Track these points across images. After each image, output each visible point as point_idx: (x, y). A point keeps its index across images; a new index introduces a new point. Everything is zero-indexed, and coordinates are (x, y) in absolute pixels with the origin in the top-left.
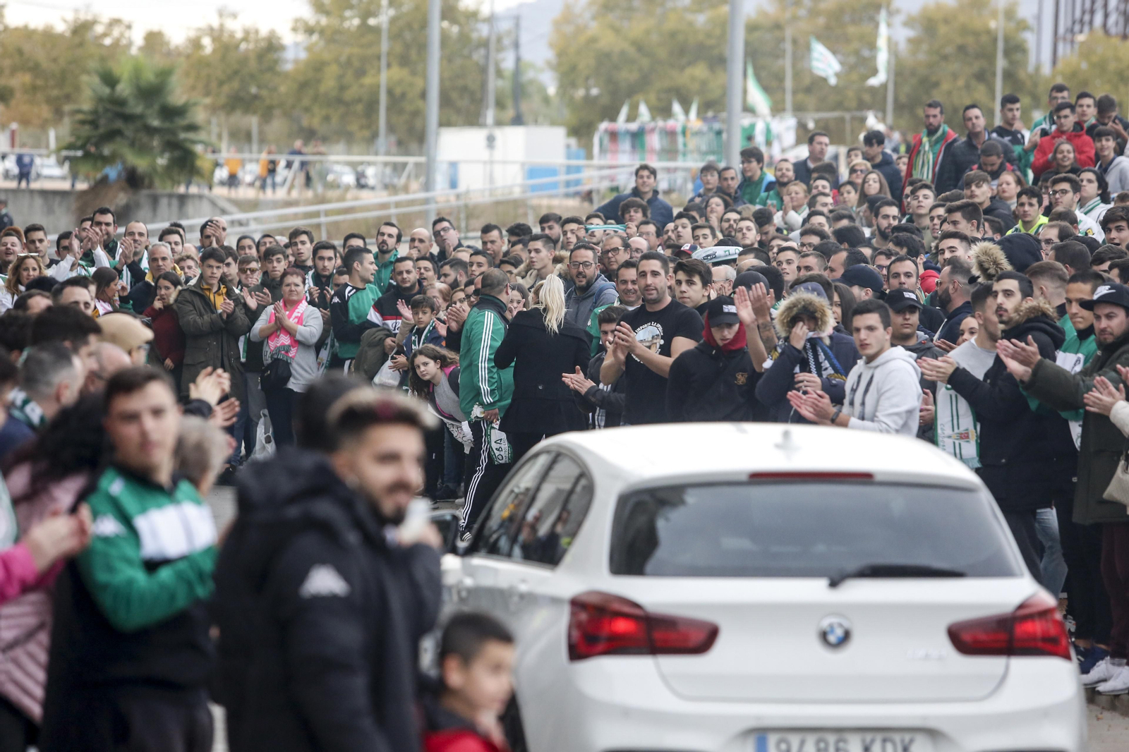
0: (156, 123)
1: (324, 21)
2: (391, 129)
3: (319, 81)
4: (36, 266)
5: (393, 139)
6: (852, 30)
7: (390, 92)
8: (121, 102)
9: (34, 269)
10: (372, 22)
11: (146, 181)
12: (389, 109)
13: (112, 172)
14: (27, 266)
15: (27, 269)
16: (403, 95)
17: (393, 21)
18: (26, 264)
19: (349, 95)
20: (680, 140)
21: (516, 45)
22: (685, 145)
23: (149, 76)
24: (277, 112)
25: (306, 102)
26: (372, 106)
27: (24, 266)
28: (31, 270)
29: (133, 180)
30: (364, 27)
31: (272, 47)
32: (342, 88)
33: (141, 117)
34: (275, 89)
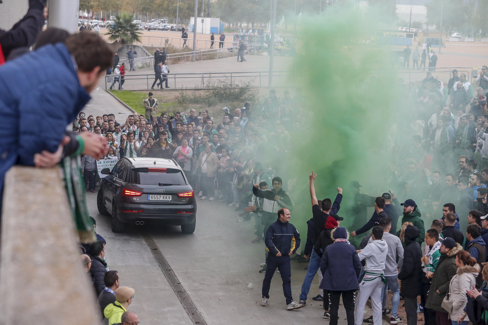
0: (129, 28)
2: (179, 16)
3: (163, 5)
5: (180, 18)
7: (179, 8)
8: (121, 24)
11: (126, 42)
12: (179, 12)
13: (118, 39)
16: (182, 9)
19: (170, 8)
20: (253, 38)
22: (254, 40)
23: (127, 17)
24: (153, 12)
25: (160, 10)
26: (175, 11)
29: (123, 42)
32: (168, 7)
33: (125, 27)
34: (153, 7)
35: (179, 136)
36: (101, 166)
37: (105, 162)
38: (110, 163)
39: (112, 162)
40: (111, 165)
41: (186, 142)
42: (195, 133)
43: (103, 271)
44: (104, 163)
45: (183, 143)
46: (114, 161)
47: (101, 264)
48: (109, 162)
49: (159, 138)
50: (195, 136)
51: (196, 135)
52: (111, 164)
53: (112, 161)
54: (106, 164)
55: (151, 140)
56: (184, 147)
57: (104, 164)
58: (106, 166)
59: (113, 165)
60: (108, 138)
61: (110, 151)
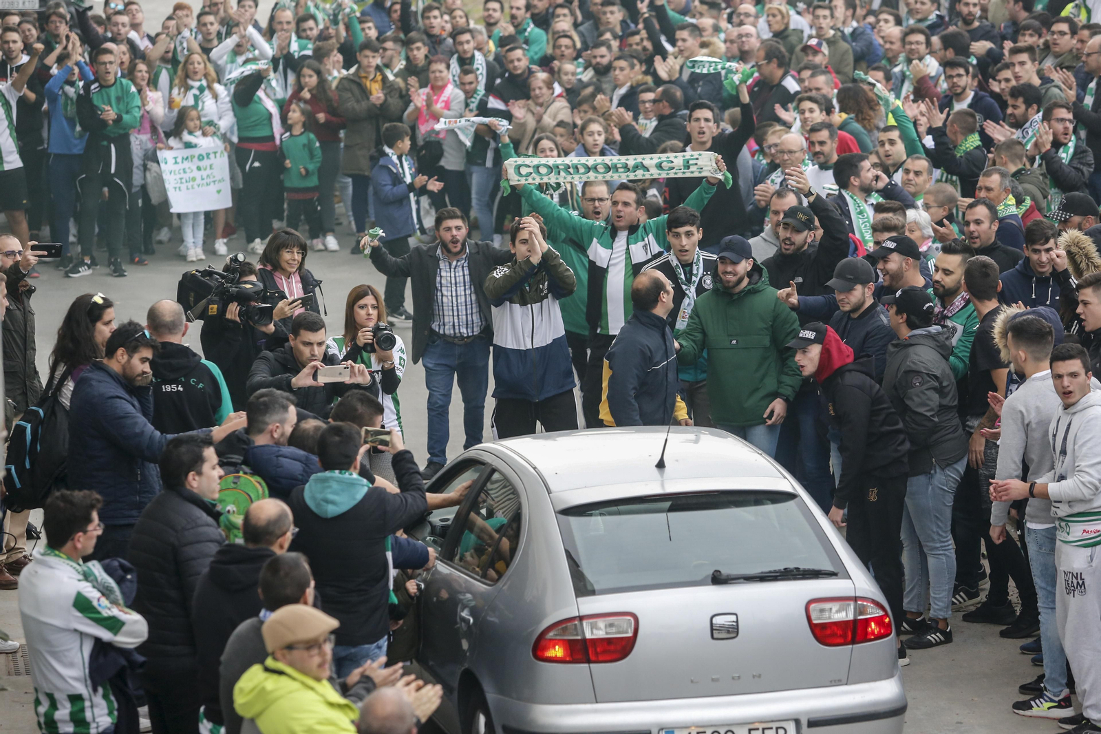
35: (415, 52)
36: (167, 173)
37: (179, 160)
38: (196, 162)
39: (201, 158)
40: (199, 168)
41: (441, 72)
42: (461, 43)
43: (212, 541)
44: (176, 163)
45: (432, 76)
46: (208, 155)
47: (204, 515)
48: (193, 157)
49: (357, 62)
50: (465, 52)
51: (466, 47)
52: (201, 164)
54: (181, 166)
56: (438, 89)
57: (176, 167)
58: (185, 172)
59: (208, 168)
60: (191, 67)
61: (192, 120)
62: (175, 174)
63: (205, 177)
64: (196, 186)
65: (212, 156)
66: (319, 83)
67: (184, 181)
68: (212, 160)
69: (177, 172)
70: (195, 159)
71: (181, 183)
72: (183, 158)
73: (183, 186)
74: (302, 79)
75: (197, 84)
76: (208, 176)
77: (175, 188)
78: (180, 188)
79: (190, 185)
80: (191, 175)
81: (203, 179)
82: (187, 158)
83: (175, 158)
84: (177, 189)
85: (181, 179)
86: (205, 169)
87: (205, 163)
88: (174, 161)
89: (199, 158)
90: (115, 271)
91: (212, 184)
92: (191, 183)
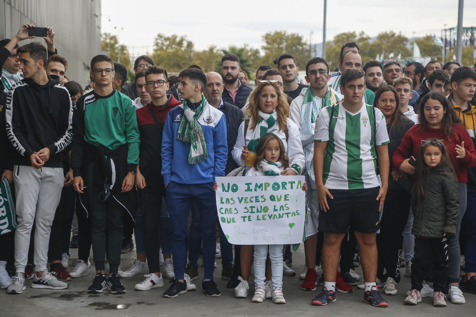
1: (269, 46)
4: (275, 93)
6: (398, 46)
9: (273, 96)
10: (281, 46)
14: (267, 93)
15: (266, 96)
17: (286, 46)
18: (265, 91)
21: (315, 51)
27: (263, 93)
28: (269, 96)
30: (279, 48)
31: (257, 52)
36: (237, 201)
37: (252, 187)
38: (270, 191)
39: (276, 187)
40: (272, 198)
44: (249, 189)
46: (284, 184)
48: (267, 185)
52: (276, 193)
53: (276, 184)
54: (253, 194)
55: (436, 108)
57: (248, 195)
58: (257, 201)
59: (283, 198)
60: (264, 100)
61: (271, 149)
62: (246, 202)
63: (278, 208)
64: (267, 217)
65: (288, 186)
66: (446, 115)
67: (255, 210)
68: (288, 191)
69: (248, 200)
70: (270, 188)
71: (252, 212)
72: (256, 185)
73: (254, 216)
74: (426, 112)
75: (266, 116)
76: (282, 207)
77: (244, 217)
78: (249, 217)
79: (261, 215)
80: (264, 205)
81: (275, 210)
82: (261, 185)
83: (248, 184)
84: (247, 219)
85: (252, 207)
86: (279, 200)
87: (280, 192)
88: (246, 187)
89: (273, 187)
90: (113, 289)
91: (285, 216)
92: (263, 213)
